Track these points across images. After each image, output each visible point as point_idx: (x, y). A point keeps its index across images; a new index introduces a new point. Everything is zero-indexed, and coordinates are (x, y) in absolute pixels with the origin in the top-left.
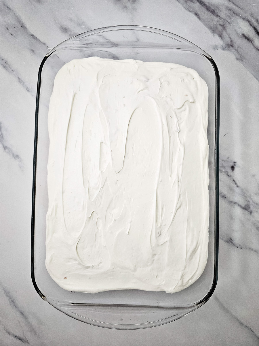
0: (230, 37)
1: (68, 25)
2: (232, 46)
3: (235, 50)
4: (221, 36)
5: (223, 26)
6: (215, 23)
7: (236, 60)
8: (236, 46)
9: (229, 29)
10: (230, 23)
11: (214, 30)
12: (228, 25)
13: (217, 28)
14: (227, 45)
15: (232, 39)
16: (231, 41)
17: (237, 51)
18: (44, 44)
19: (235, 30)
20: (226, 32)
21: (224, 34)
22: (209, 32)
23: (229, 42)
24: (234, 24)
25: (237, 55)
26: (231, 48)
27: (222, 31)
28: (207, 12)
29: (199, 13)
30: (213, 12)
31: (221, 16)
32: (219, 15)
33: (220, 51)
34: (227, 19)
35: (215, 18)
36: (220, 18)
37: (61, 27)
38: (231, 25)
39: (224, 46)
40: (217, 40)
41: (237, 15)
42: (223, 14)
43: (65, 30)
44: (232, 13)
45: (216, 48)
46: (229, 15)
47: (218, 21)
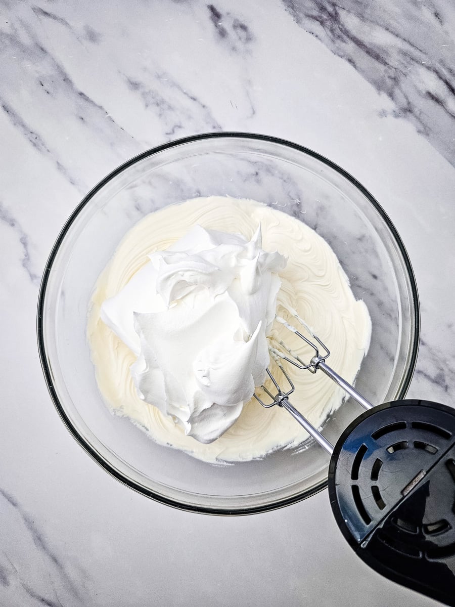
0: (406, 97)
1: (139, 77)
2: (410, 111)
3: (416, 117)
4: (391, 95)
5: (395, 80)
6: (382, 75)
7: (416, 134)
8: (416, 110)
9: (405, 84)
10: (405, 75)
11: (379, 85)
12: (402, 78)
13: (384, 82)
14: (401, 109)
15: (411, 100)
16: (409, 103)
17: (419, 119)
18: (101, 107)
19: (415, 86)
20: (400, 89)
21: (397, 91)
22: (372, 89)
23: (405, 105)
24: (413, 77)
25: (419, 124)
26: (408, 113)
27: (393, 88)
28: (367, 58)
29: (355, 59)
30: (377, 57)
31: (391, 64)
32: (387, 61)
33: (390, 119)
34: (401, 68)
35: (382, 68)
36: (389, 68)
37: (129, 80)
38: (408, 77)
39: (397, 111)
40: (385, 102)
41: (417, 62)
42: (395, 60)
43: (135, 85)
44: (408, 59)
45: (383, 114)
46: (404, 62)
47: (386, 71)
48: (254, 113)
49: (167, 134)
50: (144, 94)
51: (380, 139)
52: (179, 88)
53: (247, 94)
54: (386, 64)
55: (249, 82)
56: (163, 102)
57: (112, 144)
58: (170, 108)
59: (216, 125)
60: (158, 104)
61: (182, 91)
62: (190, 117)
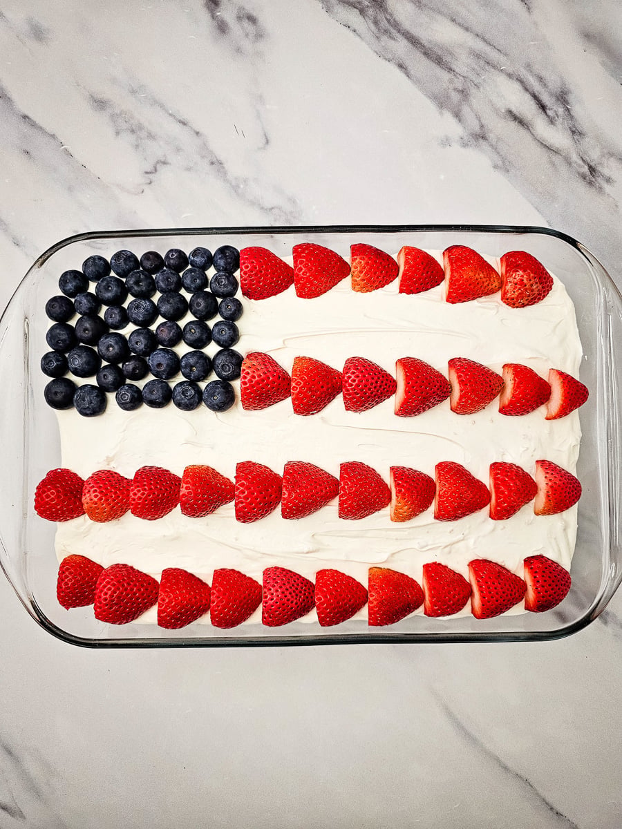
0: (479, 119)
1: (106, 92)
2: (483, 138)
3: (491, 145)
4: (457, 115)
5: (464, 93)
6: (445, 86)
7: (492, 170)
8: (491, 136)
9: (477, 100)
10: (477, 86)
11: (441, 101)
12: (473, 91)
13: (448, 97)
14: (472, 134)
15: (484, 122)
16: (482, 126)
17: (496, 149)
18: (53, 136)
19: (490, 101)
20: (471, 106)
21: (466, 110)
22: (431, 107)
23: (477, 129)
24: (488, 89)
25: (496, 156)
26: (481, 141)
27: (460, 105)
28: (425, 62)
29: (407, 63)
30: (439, 61)
31: (457, 70)
32: (453, 67)
33: (456, 148)
34: (472, 76)
35: (445, 76)
36: (455, 75)
37: (92, 96)
38: (481, 89)
39: (466, 138)
40: (448, 125)
41: (494, 67)
42: (463, 64)
43: (100, 104)
44: (482, 63)
45: (446, 142)
46: (476, 67)
47: (451, 81)
48: (267, 142)
49: (147, 173)
50: (114, 117)
51: (442, 177)
52: (162, 106)
53: (258, 116)
54: (450, 70)
55: (261, 99)
56: (141, 128)
57: (70, 189)
58: (151, 136)
59: (215, 160)
60: (133, 131)
61: (167, 111)
62: (178, 150)
